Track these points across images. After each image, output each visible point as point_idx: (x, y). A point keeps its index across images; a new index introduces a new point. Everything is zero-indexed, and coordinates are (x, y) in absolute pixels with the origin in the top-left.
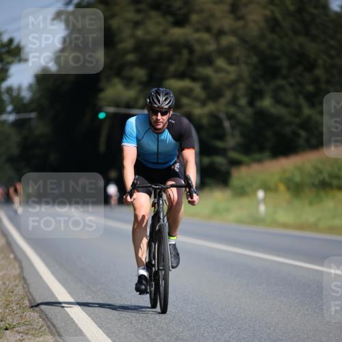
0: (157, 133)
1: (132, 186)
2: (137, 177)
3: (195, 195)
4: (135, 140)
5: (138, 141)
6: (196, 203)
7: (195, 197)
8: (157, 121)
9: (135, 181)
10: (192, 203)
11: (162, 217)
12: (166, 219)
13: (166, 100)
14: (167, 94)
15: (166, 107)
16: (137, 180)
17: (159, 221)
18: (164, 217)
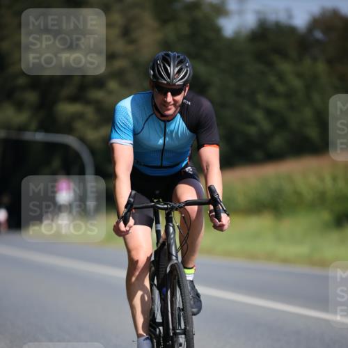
0: (164, 121)
1: (126, 207)
2: (134, 192)
3: (224, 216)
4: (131, 135)
5: (135, 134)
6: (226, 227)
7: (225, 218)
8: (166, 104)
9: (132, 200)
10: (220, 228)
11: (174, 253)
12: (180, 254)
13: (179, 72)
14: (181, 62)
15: (180, 83)
16: (134, 197)
17: (170, 259)
18: (177, 252)
